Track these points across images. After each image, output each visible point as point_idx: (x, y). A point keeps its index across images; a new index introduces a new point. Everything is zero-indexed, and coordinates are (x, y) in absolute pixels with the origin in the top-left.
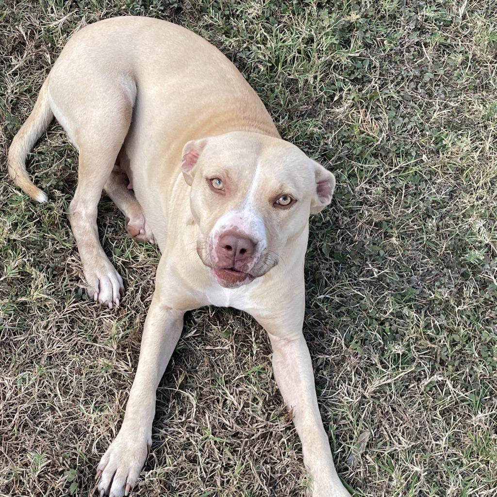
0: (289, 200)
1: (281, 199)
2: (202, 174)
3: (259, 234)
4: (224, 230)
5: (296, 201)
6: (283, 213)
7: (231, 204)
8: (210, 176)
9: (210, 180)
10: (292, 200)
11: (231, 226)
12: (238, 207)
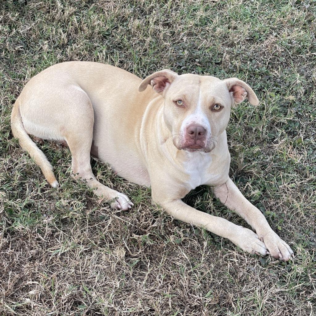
0: (219, 107)
1: (215, 106)
2: (170, 100)
3: (207, 125)
4: (188, 125)
5: (223, 107)
6: (217, 114)
7: (189, 112)
8: (175, 100)
9: (175, 102)
10: (221, 107)
11: (192, 122)
12: (194, 113)
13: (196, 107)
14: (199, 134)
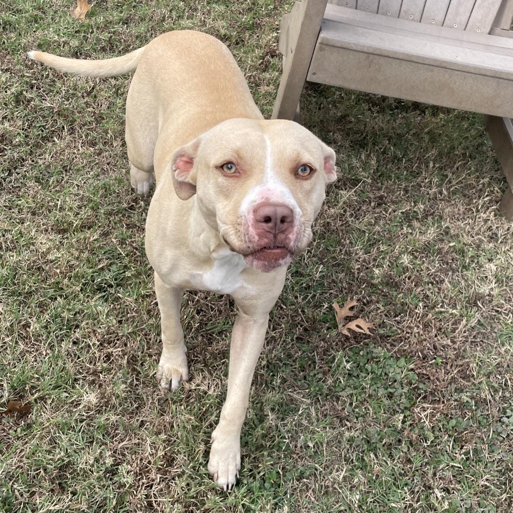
0: (308, 171)
5: (315, 170)
9: (220, 168)
10: (311, 169)
11: (262, 198)
12: (260, 182)
13: (263, 172)
14: (283, 220)
